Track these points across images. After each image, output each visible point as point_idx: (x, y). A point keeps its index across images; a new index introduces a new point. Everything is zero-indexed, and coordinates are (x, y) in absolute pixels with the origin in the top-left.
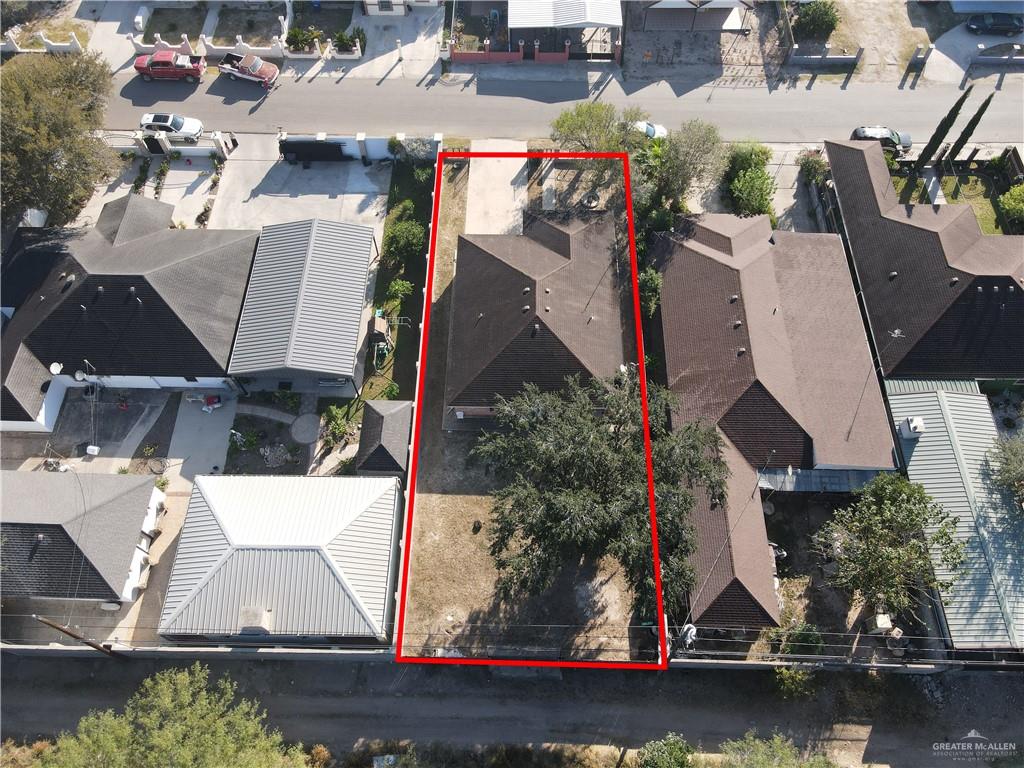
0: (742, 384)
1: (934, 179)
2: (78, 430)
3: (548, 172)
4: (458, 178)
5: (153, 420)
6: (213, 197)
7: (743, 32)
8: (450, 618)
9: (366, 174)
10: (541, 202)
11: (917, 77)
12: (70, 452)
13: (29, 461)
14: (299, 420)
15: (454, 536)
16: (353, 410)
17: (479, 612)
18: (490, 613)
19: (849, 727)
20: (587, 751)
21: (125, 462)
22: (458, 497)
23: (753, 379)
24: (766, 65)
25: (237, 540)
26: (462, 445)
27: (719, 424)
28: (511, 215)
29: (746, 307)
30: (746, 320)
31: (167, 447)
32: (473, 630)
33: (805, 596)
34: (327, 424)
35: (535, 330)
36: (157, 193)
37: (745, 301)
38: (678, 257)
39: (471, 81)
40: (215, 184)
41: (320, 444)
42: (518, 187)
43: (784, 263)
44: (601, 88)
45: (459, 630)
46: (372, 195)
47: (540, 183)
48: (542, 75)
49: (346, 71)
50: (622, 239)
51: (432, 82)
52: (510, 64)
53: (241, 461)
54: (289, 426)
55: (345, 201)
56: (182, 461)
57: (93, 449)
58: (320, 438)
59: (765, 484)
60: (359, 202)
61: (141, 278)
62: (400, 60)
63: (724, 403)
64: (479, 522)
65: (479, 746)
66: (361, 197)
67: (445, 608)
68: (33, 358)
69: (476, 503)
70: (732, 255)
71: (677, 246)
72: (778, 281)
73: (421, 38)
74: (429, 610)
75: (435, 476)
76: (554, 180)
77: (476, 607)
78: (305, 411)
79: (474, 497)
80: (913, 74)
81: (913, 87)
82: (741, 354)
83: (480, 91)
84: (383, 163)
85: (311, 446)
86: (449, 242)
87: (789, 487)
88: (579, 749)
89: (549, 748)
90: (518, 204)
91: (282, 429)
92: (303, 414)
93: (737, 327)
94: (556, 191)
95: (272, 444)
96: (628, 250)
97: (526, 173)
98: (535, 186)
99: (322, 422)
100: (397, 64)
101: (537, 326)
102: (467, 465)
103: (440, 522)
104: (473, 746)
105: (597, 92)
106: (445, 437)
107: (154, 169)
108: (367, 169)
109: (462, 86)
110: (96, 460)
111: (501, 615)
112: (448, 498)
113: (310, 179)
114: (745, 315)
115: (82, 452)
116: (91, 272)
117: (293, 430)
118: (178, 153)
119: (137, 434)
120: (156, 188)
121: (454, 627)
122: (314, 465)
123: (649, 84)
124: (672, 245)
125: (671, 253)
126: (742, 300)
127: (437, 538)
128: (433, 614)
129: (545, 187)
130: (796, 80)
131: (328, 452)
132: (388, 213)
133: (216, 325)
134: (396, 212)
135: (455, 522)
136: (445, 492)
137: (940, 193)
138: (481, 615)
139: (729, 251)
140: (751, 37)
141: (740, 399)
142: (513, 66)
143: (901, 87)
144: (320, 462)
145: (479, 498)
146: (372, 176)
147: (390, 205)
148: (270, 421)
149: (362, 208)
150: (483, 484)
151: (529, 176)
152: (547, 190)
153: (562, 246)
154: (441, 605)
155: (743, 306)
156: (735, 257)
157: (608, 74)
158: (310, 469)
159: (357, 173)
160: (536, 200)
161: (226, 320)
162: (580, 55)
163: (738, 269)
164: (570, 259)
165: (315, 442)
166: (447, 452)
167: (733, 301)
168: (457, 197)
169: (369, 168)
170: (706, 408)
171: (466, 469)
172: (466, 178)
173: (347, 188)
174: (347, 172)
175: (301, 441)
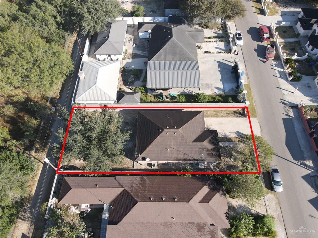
0: (138, 197)
4: (236, 114)
5: (142, 54)
6: (215, 53)
9: (232, 88)
10: (230, 141)
12: (135, 42)
13: (132, 36)
14: (141, 82)
16: (144, 93)
20: (45, 154)
23: (139, 201)
25: (100, 69)
26: (132, 121)
27: (125, 189)
28: (222, 131)
30: (165, 202)
31: (135, 58)
35: (159, 129)
36: (214, 41)
37: (173, 203)
39: (290, 116)
40: (220, 53)
42: (236, 134)
44: (303, 166)
46: (223, 90)
47: (240, 141)
48: (302, 142)
49: (281, 77)
50: (216, 170)
51: (284, 104)
54: (139, 80)
55: (219, 84)
56: (131, 61)
57: (134, 45)
59: (106, 207)
60: (220, 87)
61: (172, 37)
62: (292, 92)
63: (132, 191)
66: (222, 87)
70: (199, 203)
71: (205, 183)
73: (308, 98)
76: (242, 146)
78: (144, 83)
82: (150, 198)
83: (284, 120)
87: (103, 216)
90: (227, 134)
93: (162, 199)
94: (237, 147)
95: (134, 77)
96: (211, 172)
98: (238, 139)
99: (140, 87)
100: (290, 92)
101: (161, 130)
105: (299, 164)
107: (223, 39)
108: (234, 88)
109: (286, 113)
110: (132, 47)
113: (227, 74)
114: (166, 202)
116: (174, 28)
118: (229, 42)
119: (138, 52)
120: (216, 41)
122: (128, 87)
124: (206, 182)
125: (202, 181)
126: (175, 202)
131: (131, 89)
132: (216, 95)
134: (217, 97)
141: (132, 196)
146: (232, 90)
147: (220, 96)
148: (141, 76)
149: (218, 88)
151: (242, 137)
152: (237, 144)
156: (198, 204)
158: (126, 86)
159: (232, 85)
163: (190, 202)
164: (192, 142)
165: (134, 86)
166: (130, 117)
167: (174, 199)
168: (227, 115)
169: (235, 88)
170: (132, 186)
171: (125, 122)
172: (237, 117)
173: (225, 84)
174: (232, 83)
175: (135, 83)
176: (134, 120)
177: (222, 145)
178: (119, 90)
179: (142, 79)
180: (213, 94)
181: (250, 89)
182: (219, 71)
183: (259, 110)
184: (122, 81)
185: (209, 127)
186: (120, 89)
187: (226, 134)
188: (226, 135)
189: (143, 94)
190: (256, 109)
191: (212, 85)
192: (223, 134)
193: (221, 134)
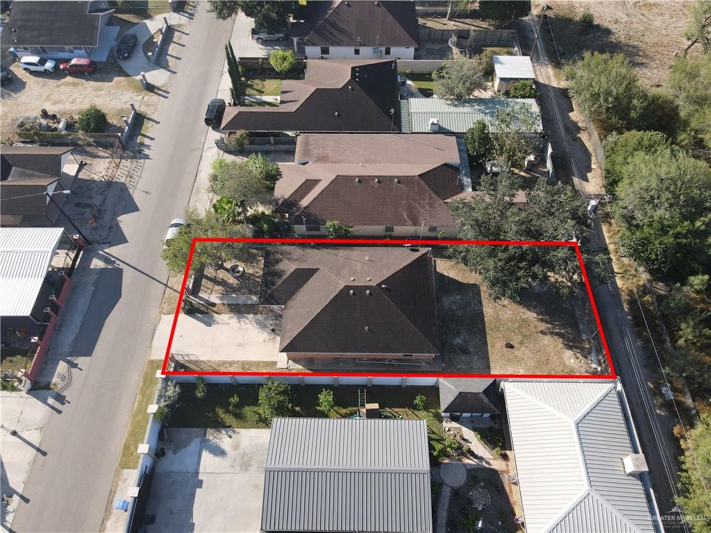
0: (419, 183)
1: (247, 97)
3: (201, 298)
7: (82, 166)
8: (572, 360)
9: (175, 453)
10: (233, 305)
11: (158, 89)
14: (447, 482)
15: (518, 360)
17: (564, 344)
18: (563, 338)
22: (490, 358)
23: (417, 178)
24: (121, 158)
26: (452, 357)
27: (443, 200)
28: (244, 326)
29: (366, 175)
30: (374, 176)
32: (577, 347)
34: (448, 456)
35: (387, 288)
38: (315, 212)
39: (69, 362)
41: (466, 461)
42: (214, 321)
43: (324, 159)
44: (113, 259)
45: (578, 355)
46: (204, 442)
47: (214, 305)
51: (60, 398)
52: (58, 329)
54: (453, 489)
55: (208, 471)
58: (461, 461)
59: (469, 189)
60: (211, 456)
62: (15, 433)
63: (430, 196)
64: (507, 344)
65: (638, 343)
66: (206, 455)
67: (567, 364)
69: (493, 347)
70: (320, 180)
71: (305, 210)
72: (339, 163)
76: (212, 296)
77: (561, 346)
78: (438, 477)
79: (489, 348)
80: (155, 90)
81: (167, 92)
82: (399, 182)
83: (88, 353)
84: (166, 436)
85: (468, 467)
88: (623, 293)
89: (627, 307)
90: (234, 321)
91: (456, 493)
92: (441, 479)
93: (379, 182)
94: (223, 294)
95: (471, 502)
97: (199, 315)
98: (215, 309)
99: (447, 461)
100: (20, 437)
101: (384, 286)
102: (467, 353)
103: (510, 370)
104: (639, 347)
105: (117, 262)
106: (448, 368)
108: (169, 453)
111: (563, 331)
112: (492, 365)
113: (171, 513)
114: (371, 176)
117: (456, 485)
121: (578, 358)
122: (484, 463)
123: (119, 227)
126: (359, 176)
127: (522, 371)
129: (217, 301)
130: (142, 144)
131: (472, 453)
132: (230, 427)
134: (229, 419)
135: (509, 360)
136: (488, 367)
138: (566, 343)
139: (316, 182)
140: (88, 162)
141: (428, 187)
142: (61, 325)
143: (166, 97)
144: (481, 459)
145: (489, 345)
146: (178, 446)
147: (219, 425)
148: (450, 508)
149: (219, 452)
150: (479, 343)
151: (203, 313)
152: (221, 300)
154: (565, 366)
155: (364, 176)
156: (323, 177)
157: (98, 254)
158: (487, 466)
159: (175, 463)
160: (231, 308)
162: (70, 271)
163: (335, 176)
164: (318, 269)
165: (464, 465)
166: (459, 367)
167: (360, 181)
168: (218, 368)
169: (166, 451)
170: (431, 205)
171: (469, 354)
172: (196, 362)
173: (191, 470)
174: (169, 474)
175: (465, 477)
176: (447, 358)
177: (252, 297)
178: (508, 452)
179: (446, 493)
180: (237, 430)
181: (126, 448)
183: (135, 379)
184: (508, 491)
185: (272, 336)
186: (505, 457)
187: (237, 321)
188: (238, 319)
190: (141, 385)
191: (232, 466)
192: (244, 320)
193: (247, 321)
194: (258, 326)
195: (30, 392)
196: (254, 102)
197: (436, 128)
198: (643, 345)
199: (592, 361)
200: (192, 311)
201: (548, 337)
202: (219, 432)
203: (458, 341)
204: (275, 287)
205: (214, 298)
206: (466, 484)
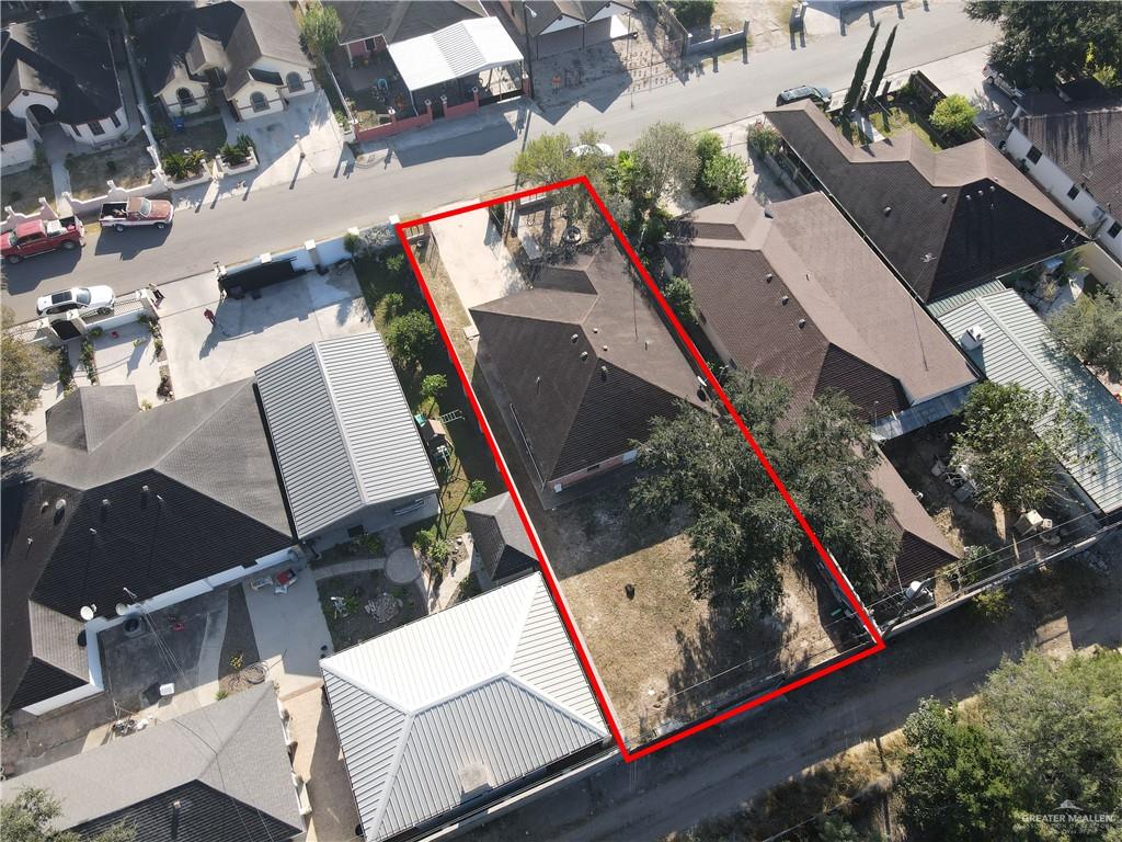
0: (818, 351)
1: (863, 120)
2: (135, 675)
3: (516, 221)
4: (428, 256)
5: (222, 627)
6: (164, 363)
7: (632, 36)
8: (651, 693)
9: (328, 283)
10: (525, 253)
11: (802, 35)
12: (138, 704)
13: (92, 734)
14: (389, 561)
15: (612, 610)
16: (443, 526)
17: (676, 674)
18: (686, 670)
19: (1049, 625)
20: (846, 757)
21: (213, 687)
22: (595, 570)
23: (826, 344)
24: (667, 60)
25: (411, 707)
26: (573, 517)
28: (501, 275)
29: (785, 281)
30: (791, 293)
31: (254, 648)
32: (679, 694)
33: (954, 526)
34: (423, 552)
35: (603, 372)
36: (93, 381)
37: (781, 276)
38: (692, 258)
39: (389, 156)
40: (159, 349)
41: (426, 577)
42: (494, 245)
43: (790, 231)
44: (525, 125)
45: (667, 700)
46: (347, 302)
47: (514, 234)
48: (460, 130)
49: (248, 184)
51: (349, 169)
52: (421, 128)
53: (348, 631)
54: (383, 571)
55: (319, 319)
56: (280, 657)
57: (166, 689)
58: (423, 570)
59: (879, 437)
60: (336, 313)
61: (151, 472)
62: (303, 156)
63: (810, 376)
64: (630, 586)
65: (745, 804)
66: (336, 308)
67: (641, 685)
68: (51, 613)
69: (617, 569)
70: (744, 239)
71: (687, 249)
72: (795, 249)
73: (314, 129)
74: (627, 694)
75: (562, 560)
76: (526, 228)
77: (670, 669)
78: (392, 549)
79: (611, 563)
80: (797, 34)
81: (803, 45)
82: (802, 326)
83: (405, 164)
84: (341, 266)
85: (418, 582)
86: (453, 323)
87: (899, 432)
88: (838, 760)
89: (810, 772)
90: (504, 262)
91: (377, 575)
92: (391, 552)
93: (785, 302)
94: (533, 237)
95: (374, 597)
97: (494, 229)
98: (510, 238)
99: (417, 553)
100: (301, 162)
101: (604, 368)
102: (588, 535)
103: (590, 603)
104: (739, 807)
105: (523, 131)
106: (552, 517)
107: (75, 355)
108: (327, 278)
109: (383, 164)
110: (175, 699)
111: (699, 666)
112: (587, 575)
113: (268, 308)
114: (787, 289)
115: (153, 696)
116: (85, 487)
117: (389, 574)
118: (98, 329)
119: (211, 650)
120: (90, 376)
121: (659, 699)
122: (431, 600)
123: (569, 109)
124: (679, 247)
125: (684, 257)
126: (778, 276)
127: (596, 619)
128: (632, 696)
129: (520, 236)
130: (701, 67)
131: (439, 582)
132: (373, 315)
133: (258, 492)
134: (381, 310)
135: (605, 597)
136: (580, 571)
137: (874, 130)
138: (680, 676)
139: (740, 237)
140: (640, 38)
141: (823, 367)
142: (426, 128)
143: (793, 48)
144: (436, 594)
145: (617, 562)
146: (336, 283)
147: (371, 306)
148: (358, 574)
149: (342, 318)
150: (614, 547)
151: (499, 230)
152: (525, 239)
153: (582, 285)
154: (635, 683)
155: (782, 281)
156: (748, 240)
157: (525, 111)
158: (429, 605)
159: (317, 286)
160: (519, 252)
161: (265, 484)
162: (488, 100)
164: (597, 294)
165: (420, 576)
167: (770, 280)
168: (437, 275)
169: (327, 275)
171: (589, 539)
172: (436, 253)
173: (315, 304)
174: (305, 288)
175: (404, 582)
176: (566, 511)
179: (376, 565)
180: (372, 323)
182: (259, 330)
187: (505, 265)
188: (508, 265)
189: (448, 526)
192: (510, 271)
193: (509, 275)
194: (508, 287)
195: (347, 144)
196: (861, 131)
197: (970, 346)
198: (746, 812)
199: (667, 724)
200: (497, 219)
201: (676, 647)
202: (364, 309)
203: (603, 518)
204: (550, 266)
205: (522, 232)
206: (396, 585)
